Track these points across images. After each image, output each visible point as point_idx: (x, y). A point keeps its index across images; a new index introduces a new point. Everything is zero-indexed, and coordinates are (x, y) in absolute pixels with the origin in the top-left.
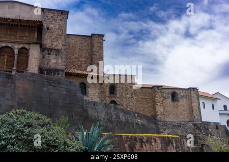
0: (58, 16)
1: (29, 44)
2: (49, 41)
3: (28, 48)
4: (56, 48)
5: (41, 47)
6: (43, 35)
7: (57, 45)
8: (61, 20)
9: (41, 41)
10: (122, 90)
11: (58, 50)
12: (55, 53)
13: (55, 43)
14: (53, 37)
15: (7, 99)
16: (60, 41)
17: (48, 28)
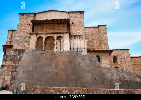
0: (78, 15)
1: (63, 33)
2: (74, 31)
3: (62, 36)
4: (79, 35)
5: (70, 35)
6: (70, 28)
7: (79, 33)
8: (80, 17)
9: (69, 31)
10: (121, 60)
11: (80, 35)
12: (78, 38)
13: (78, 32)
14: (77, 28)
15: (53, 68)
16: (81, 30)
17: (73, 23)
